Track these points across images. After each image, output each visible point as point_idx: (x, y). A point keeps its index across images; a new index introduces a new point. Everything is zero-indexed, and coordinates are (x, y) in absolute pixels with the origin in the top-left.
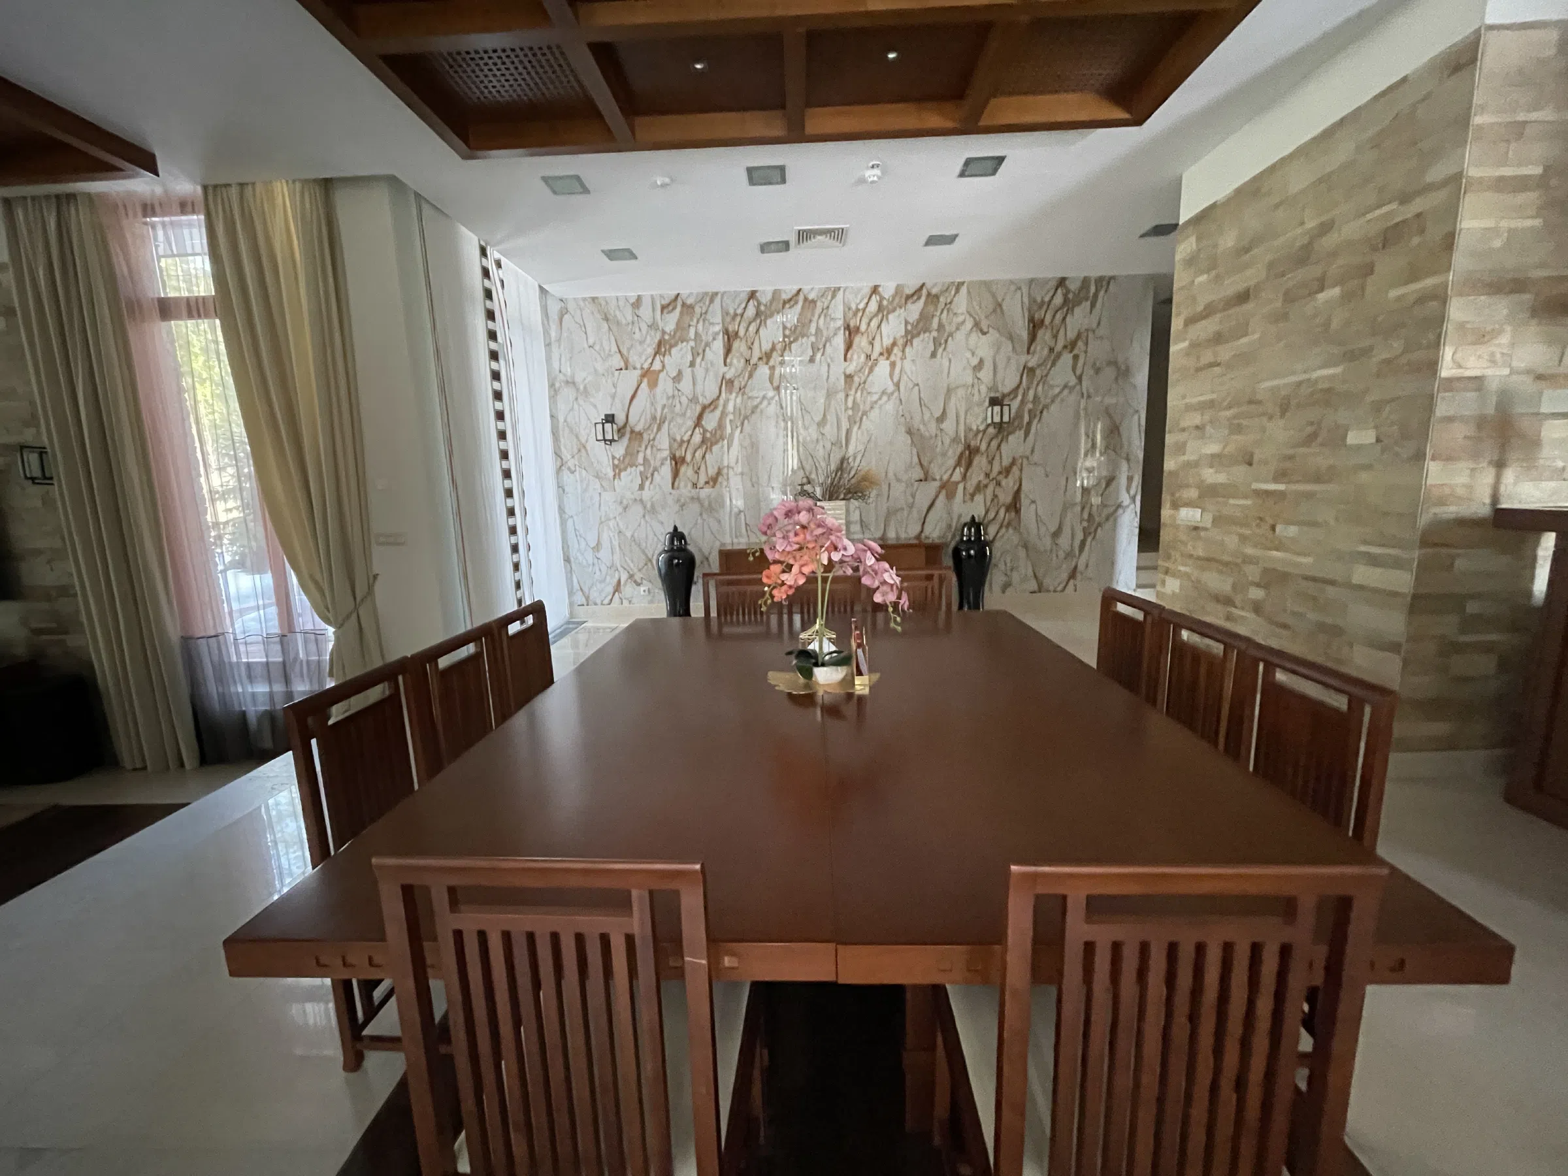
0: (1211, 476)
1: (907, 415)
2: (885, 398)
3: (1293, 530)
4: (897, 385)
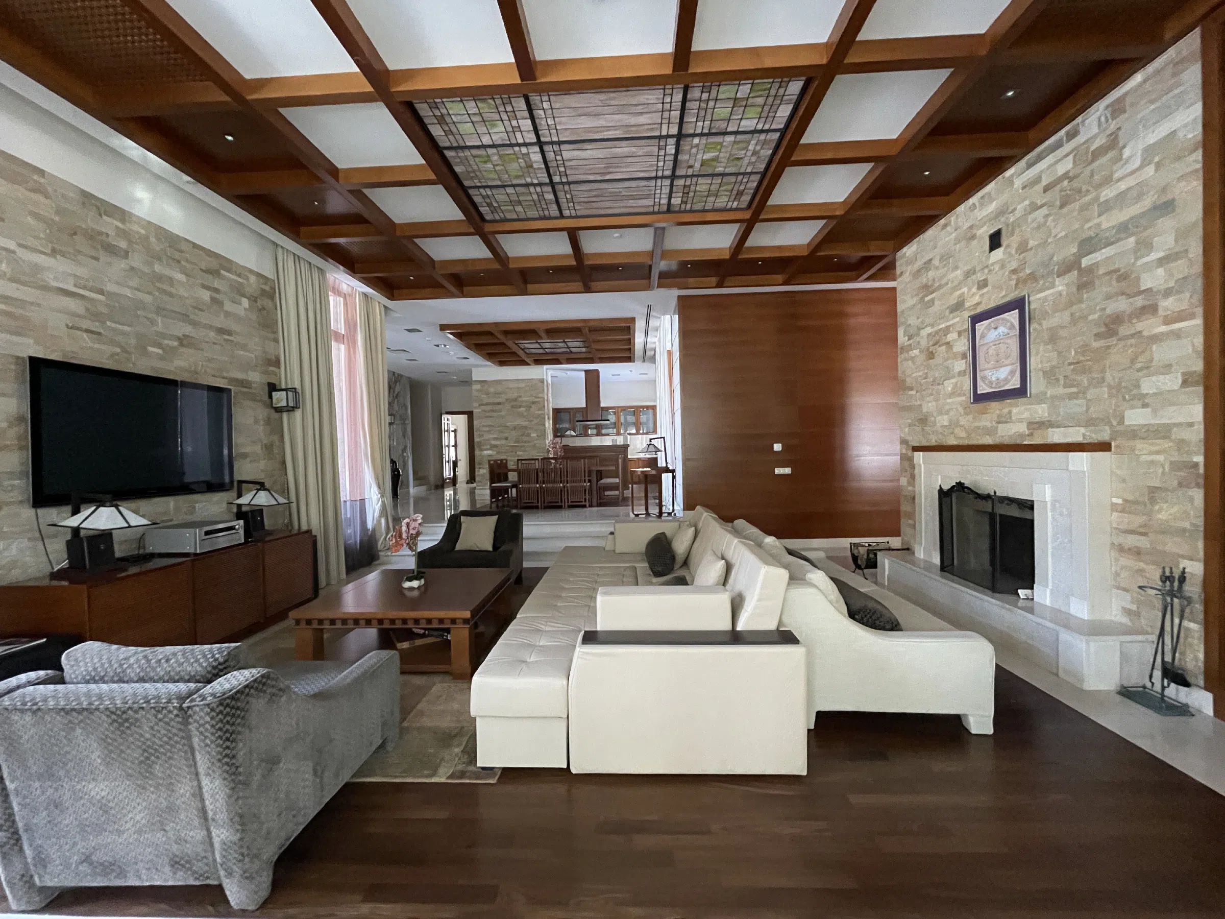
3: (518, 452)
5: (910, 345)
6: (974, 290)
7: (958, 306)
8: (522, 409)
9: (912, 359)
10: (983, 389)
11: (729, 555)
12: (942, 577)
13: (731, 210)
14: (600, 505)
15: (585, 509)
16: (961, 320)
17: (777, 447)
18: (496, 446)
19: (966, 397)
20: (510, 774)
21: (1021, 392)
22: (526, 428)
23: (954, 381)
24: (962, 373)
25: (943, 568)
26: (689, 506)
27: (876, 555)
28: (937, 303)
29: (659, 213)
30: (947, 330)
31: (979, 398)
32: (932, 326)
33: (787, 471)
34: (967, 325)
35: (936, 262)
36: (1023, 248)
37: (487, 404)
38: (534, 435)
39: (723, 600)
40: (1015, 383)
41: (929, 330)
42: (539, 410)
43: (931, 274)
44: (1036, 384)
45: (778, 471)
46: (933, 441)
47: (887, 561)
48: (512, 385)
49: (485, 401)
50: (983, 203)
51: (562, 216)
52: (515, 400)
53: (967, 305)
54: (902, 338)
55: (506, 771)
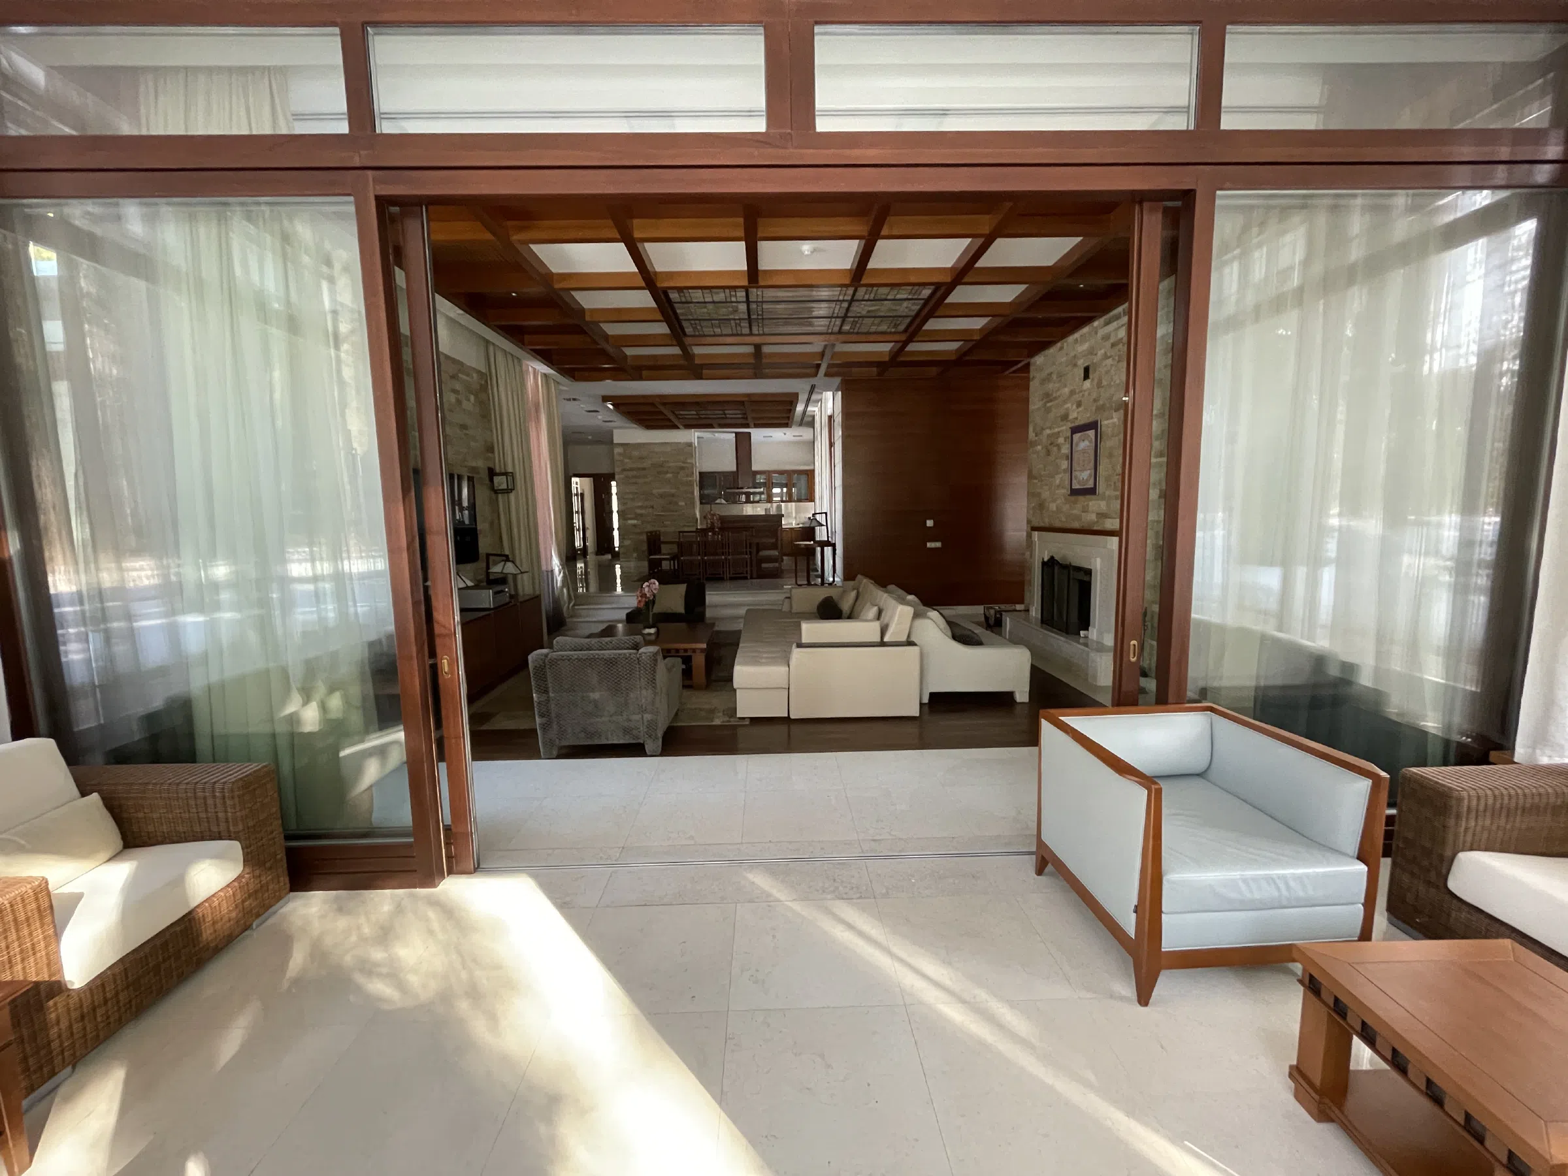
0: (639, 511)
3: (669, 523)
5: (1036, 441)
6: (1074, 407)
7: (1065, 417)
8: (669, 475)
9: (1037, 453)
10: (1076, 486)
11: (881, 604)
12: (1042, 627)
13: (891, 333)
14: (759, 577)
15: (746, 581)
16: (1065, 428)
17: (930, 523)
18: (641, 515)
19: (1066, 491)
20: (755, 721)
21: (1092, 491)
22: (673, 495)
23: (1060, 476)
24: (1065, 471)
25: (1043, 622)
26: (849, 576)
27: (1001, 615)
28: (1054, 410)
29: (832, 333)
30: (1058, 435)
31: (1075, 492)
32: (1050, 428)
33: (938, 545)
34: (1069, 434)
35: (1054, 377)
36: (1099, 385)
37: (631, 470)
38: (682, 503)
39: (876, 626)
40: (1090, 485)
41: (1048, 431)
42: (687, 476)
43: (1051, 386)
44: (1101, 488)
45: (929, 545)
46: (1046, 522)
47: (1008, 619)
48: (657, 449)
49: (628, 466)
50: (1084, 339)
51: (751, 334)
52: (661, 466)
53: (1071, 417)
54: (1031, 435)
55: (752, 719)
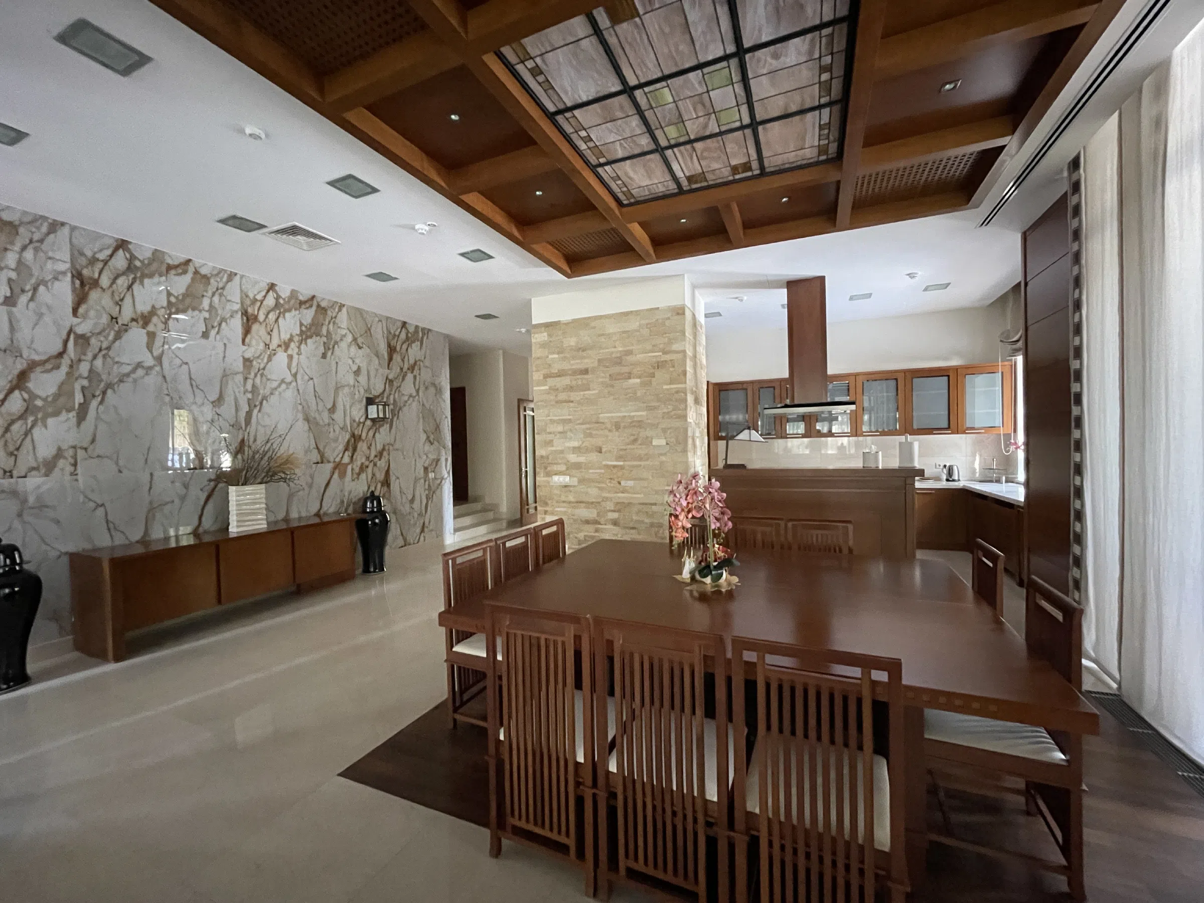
0: (573, 458)
1: (304, 404)
2: (284, 386)
4: (295, 376)
8: (633, 381)
38: (659, 442)
49: (556, 368)
52: (619, 360)
